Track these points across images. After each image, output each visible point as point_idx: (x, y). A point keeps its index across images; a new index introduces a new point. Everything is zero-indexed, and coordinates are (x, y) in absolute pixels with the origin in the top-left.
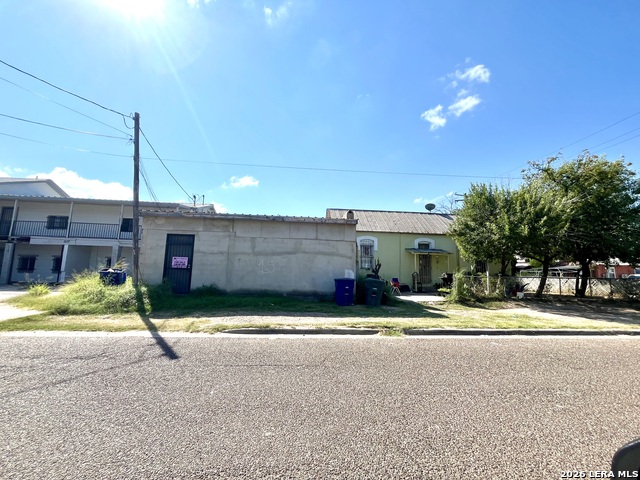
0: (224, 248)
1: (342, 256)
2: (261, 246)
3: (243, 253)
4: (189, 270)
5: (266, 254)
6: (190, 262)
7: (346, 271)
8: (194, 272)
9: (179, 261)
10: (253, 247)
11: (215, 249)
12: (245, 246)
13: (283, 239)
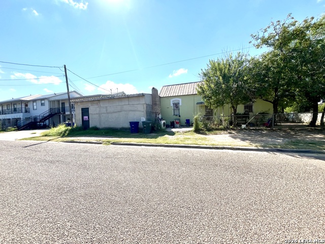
0: (98, 112)
1: (139, 111)
2: (110, 110)
3: (104, 113)
4: (89, 121)
5: (111, 113)
6: (89, 118)
7: (142, 118)
8: (90, 122)
9: (86, 118)
10: (107, 110)
11: (95, 112)
12: (104, 110)
13: (116, 106)
